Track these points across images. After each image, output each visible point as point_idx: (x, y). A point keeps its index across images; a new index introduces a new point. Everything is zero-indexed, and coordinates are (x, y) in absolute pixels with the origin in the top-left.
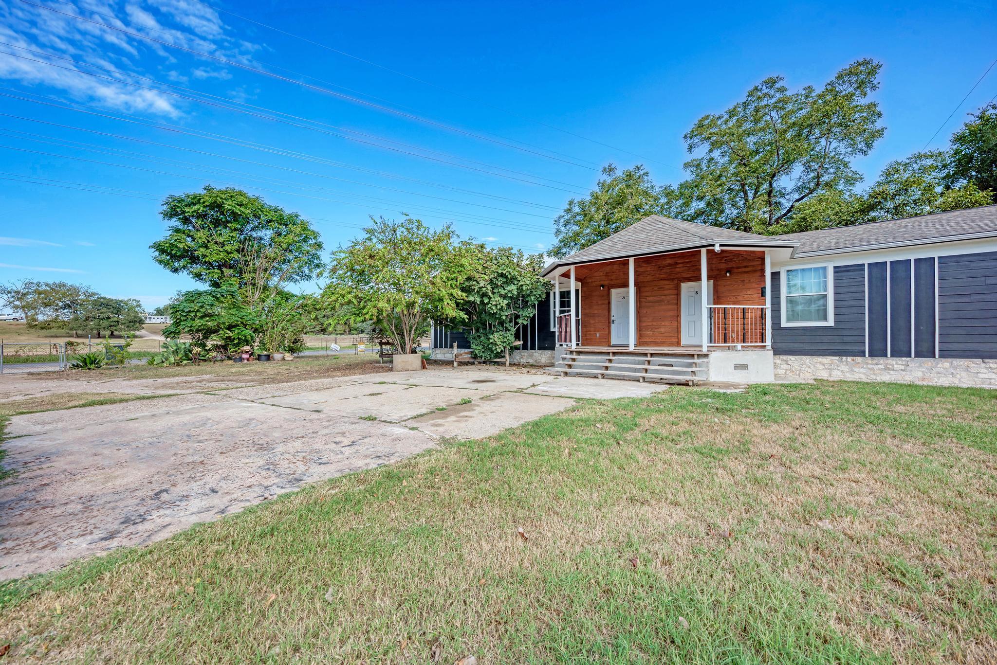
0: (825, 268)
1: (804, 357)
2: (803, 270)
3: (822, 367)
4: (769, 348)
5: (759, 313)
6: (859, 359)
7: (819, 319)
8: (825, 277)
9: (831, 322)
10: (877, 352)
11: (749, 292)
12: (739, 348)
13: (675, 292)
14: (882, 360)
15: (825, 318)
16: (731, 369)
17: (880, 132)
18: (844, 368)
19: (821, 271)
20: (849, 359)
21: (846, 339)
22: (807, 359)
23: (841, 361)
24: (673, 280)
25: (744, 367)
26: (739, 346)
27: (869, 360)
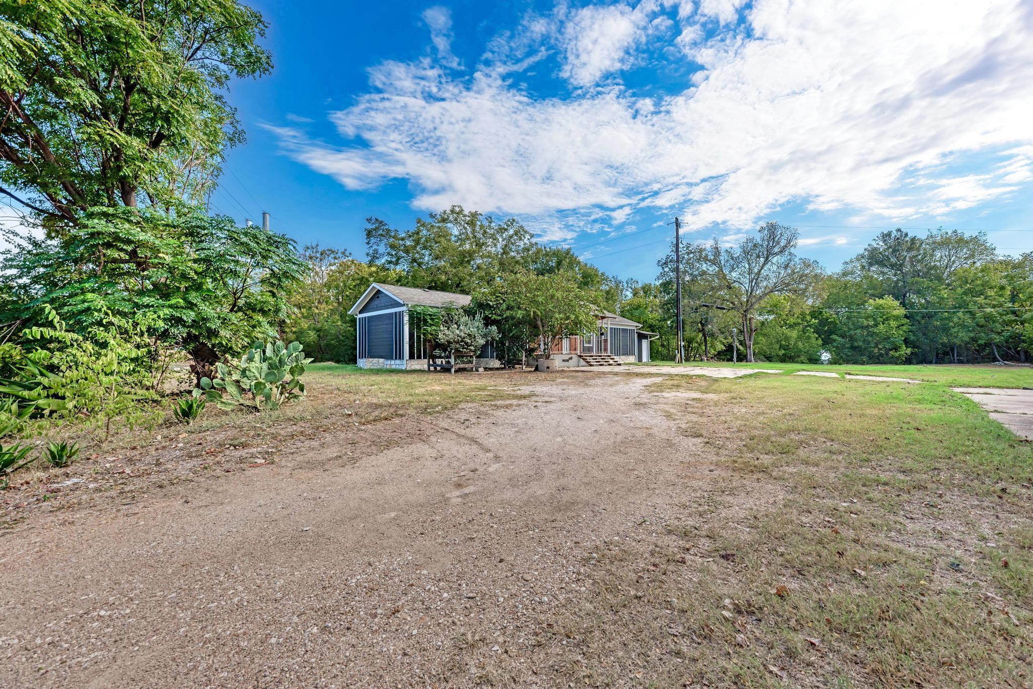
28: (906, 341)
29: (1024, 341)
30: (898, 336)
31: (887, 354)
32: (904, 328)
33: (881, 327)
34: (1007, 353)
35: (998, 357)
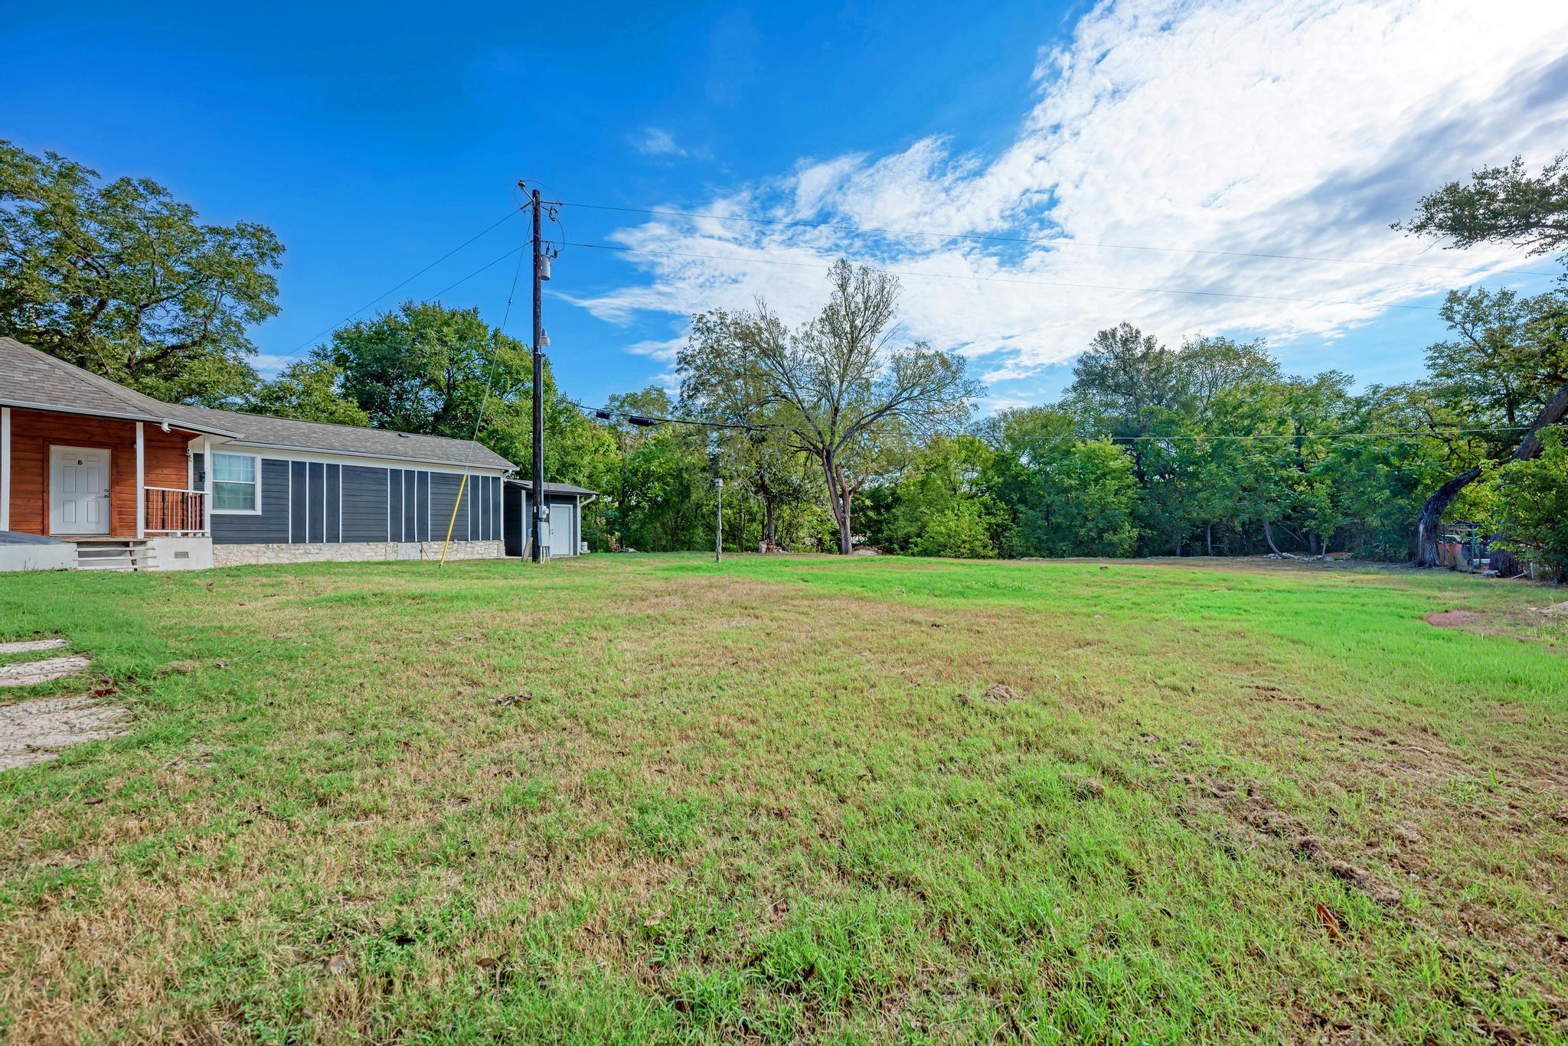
0: (253, 459)
1: (231, 546)
2: (230, 456)
3: (249, 555)
4: (209, 535)
5: (180, 497)
6: (284, 546)
7: (246, 508)
8: (253, 467)
9: (258, 511)
10: (298, 539)
11: (165, 472)
12: (179, 535)
13: (40, 456)
14: (302, 546)
15: (253, 507)
16: (172, 558)
17: (274, 310)
18: (270, 554)
19: (249, 462)
20: (275, 546)
21: (272, 527)
22: (234, 548)
23: (268, 548)
24: (33, 438)
25: (185, 555)
26: (179, 532)
27: (292, 546)
28: (1134, 516)
29: (1313, 517)
30: (1120, 504)
31: (1100, 537)
32: (1130, 492)
33: (1092, 489)
34: (1292, 537)
35: (1272, 545)
